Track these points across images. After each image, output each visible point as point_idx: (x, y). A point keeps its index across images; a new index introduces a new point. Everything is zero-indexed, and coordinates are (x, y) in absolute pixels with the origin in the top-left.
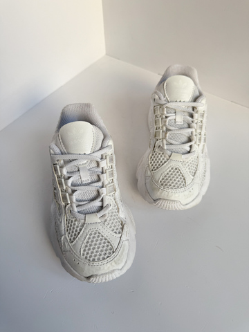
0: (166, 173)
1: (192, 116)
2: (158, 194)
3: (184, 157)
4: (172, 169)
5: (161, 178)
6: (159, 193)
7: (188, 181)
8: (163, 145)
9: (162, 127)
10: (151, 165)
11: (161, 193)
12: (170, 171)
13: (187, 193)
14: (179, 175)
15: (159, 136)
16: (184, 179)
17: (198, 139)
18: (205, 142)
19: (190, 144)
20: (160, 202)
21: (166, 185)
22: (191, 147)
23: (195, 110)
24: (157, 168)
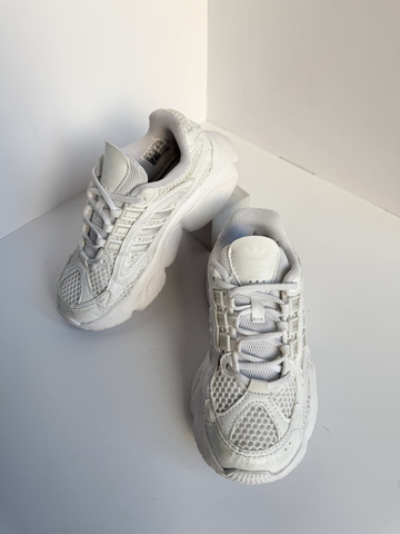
0: (242, 418)
1: (279, 308)
2: (230, 462)
3: (271, 386)
4: (253, 409)
5: (234, 429)
6: (231, 460)
7: (282, 430)
8: (234, 363)
9: (230, 330)
10: (214, 399)
11: (235, 460)
12: (249, 414)
13: (280, 453)
14: (266, 421)
15: (226, 345)
16: (275, 428)
17: (292, 348)
18: (305, 345)
19: (280, 361)
20: (235, 475)
21: (244, 443)
22: (282, 364)
23: (284, 297)
24: (227, 406)
